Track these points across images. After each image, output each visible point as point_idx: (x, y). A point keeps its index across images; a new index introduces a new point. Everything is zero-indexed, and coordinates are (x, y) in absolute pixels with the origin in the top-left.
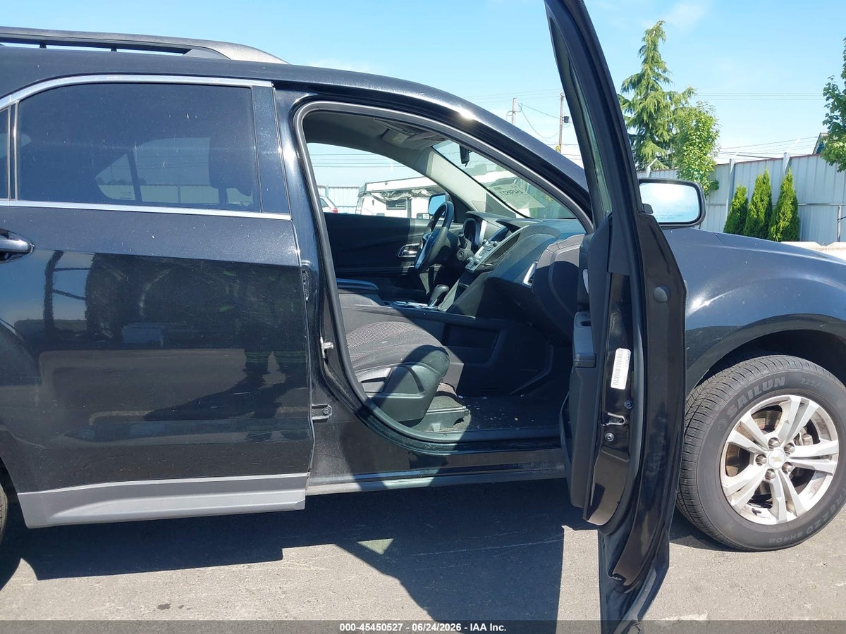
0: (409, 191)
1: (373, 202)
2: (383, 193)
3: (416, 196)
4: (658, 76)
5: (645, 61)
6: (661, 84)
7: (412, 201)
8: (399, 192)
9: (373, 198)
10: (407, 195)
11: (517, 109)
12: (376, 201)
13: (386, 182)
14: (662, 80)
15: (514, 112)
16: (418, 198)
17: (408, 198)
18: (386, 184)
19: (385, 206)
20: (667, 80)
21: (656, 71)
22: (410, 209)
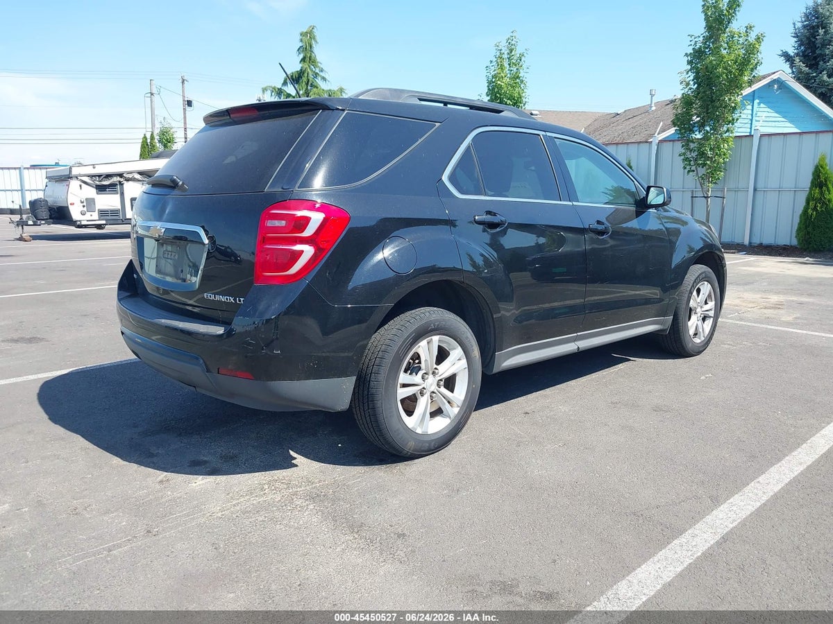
0: (121, 175)
1: (81, 186)
2: (91, 176)
3: (128, 180)
4: (316, 75)
5: (303, 60)
6: (319, 82)
7: (124, 185)
8: (108, 176)
9: (80, 183)
10: (119, 179)
11: (154, 91)
12: (83, 185)
13: (94, 167)
14: (320, 79)
15: (152, 94)
16: (130, 182)
17: (120, 182)
18: (94, 168)
19: (94, 190)
20: (324, 79)
21: (314, 69)
22: (122, 194)
